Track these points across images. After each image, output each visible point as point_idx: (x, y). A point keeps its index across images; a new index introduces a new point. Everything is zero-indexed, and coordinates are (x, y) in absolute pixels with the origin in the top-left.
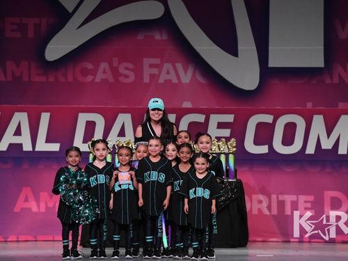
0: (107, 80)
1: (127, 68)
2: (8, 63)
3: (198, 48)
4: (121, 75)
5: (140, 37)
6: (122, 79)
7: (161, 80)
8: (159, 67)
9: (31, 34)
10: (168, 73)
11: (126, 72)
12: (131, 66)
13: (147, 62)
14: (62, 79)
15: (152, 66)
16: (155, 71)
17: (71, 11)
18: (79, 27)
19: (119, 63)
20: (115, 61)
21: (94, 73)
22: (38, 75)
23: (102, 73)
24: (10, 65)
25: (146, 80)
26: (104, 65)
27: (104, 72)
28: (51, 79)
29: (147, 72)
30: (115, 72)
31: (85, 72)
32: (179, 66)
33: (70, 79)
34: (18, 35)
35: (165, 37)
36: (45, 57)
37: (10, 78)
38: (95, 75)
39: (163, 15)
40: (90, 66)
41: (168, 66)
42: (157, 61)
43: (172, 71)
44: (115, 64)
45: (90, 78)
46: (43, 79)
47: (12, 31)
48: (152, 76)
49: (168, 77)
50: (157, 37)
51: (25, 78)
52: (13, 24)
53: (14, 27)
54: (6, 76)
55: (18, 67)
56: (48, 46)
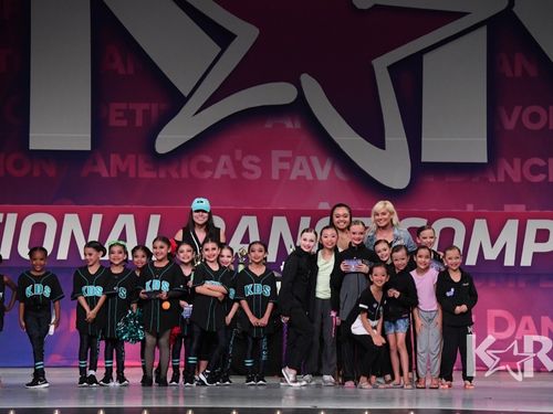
0: (228, 176)
1: (251, 162)
2: (112, 156)
4: (246, 170)
5: (269, 125)
6: (245, 175)
7: (293, 176)
8: (290, 160)
9: (139, 123)
10: (301, 168)
11: (252, 167)
12: (257, 159)
13: (276, 154)
14: (175, 175)
15: (282, 160)
16: (286, 166)
17: (186, 94)
18: (196, 114)
19: (243, 156)
20: (238, 153)
21: (213, 167)
22: (147, 170)
23: (223, 168)
24: (115, 159)
25: (275, 176)
26: (224, 159)
27: (225, 167)
28: (162, 175)
29: (276, 167)
30: (238, 166)
31: (202, 167)
32: (315, 160)
33: (185, 175)
34: (124, 123)
35: (298, 125)
36: (154, 149)
37: (114, 174)
38: (214, 170)
39: (296, 100)
40: (208, 160)
41: (300, 160)
42: (287, 154)
43: (306, 166)
44: (238, 157)
45: (207, 174)
46: (152, 175)
47: (118, 118)
48: (282, 172)
49: (301, 173)
50: (289, 125)
51: (132, 174)
52: (118, 110)
53: (121, 114)
54: (109, 172)
55: (123, 160)
56: (159, 136)
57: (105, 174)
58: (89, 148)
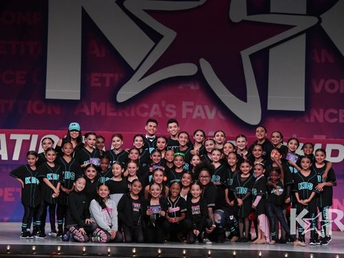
0: (157, 116)
1: (171, 108)
2: (92, 103)
3: (219, 96)
4: (167, 112)
5: (181, 87)
6: (167, 115)
7: (194, 117)
8: (193, 107)
9: (108, 84)
10: (199, 112)
11: (171, 111)
12: (174, 106)
13: (185, 104)
14: (127, 115)
15: (188, 107)
16: (190, 110)
17: (134, 69)
18: (140, 80)
19: (166, 104)
20: (163, 103)
21: (149, 111)
22: (112, 111)
23: (155, 111)
24: (93, 105)
25: (184, 116)
26: (156, 106)
27: (156, 110)
28: (120, 114)
29: (185, 111)
30: (163, 110)
31: (143, 110)
32: (207, 107)
33: (133, 114)
34: (99, 85)
35: (197, 88)
36: (116, 97)
37: (93, 114)
38: (149, 112)
39: (197, 73)
40: (146, 106)
41: (199, 107)
42: (191, 104)
43: (202, 111)
44: (163, 105)
45: (146, 114)
46: (115, 114)
47: (96, 82)
48: (188, 114)
49: (199, 115)
50: (193, 87)
51: (103, 114)
52: (96, 77)
53: (97, 80)
54: (90, 113)
55: (98, 106)
56: (119, 92)
57: (88, 113)
58: (79, 98)
